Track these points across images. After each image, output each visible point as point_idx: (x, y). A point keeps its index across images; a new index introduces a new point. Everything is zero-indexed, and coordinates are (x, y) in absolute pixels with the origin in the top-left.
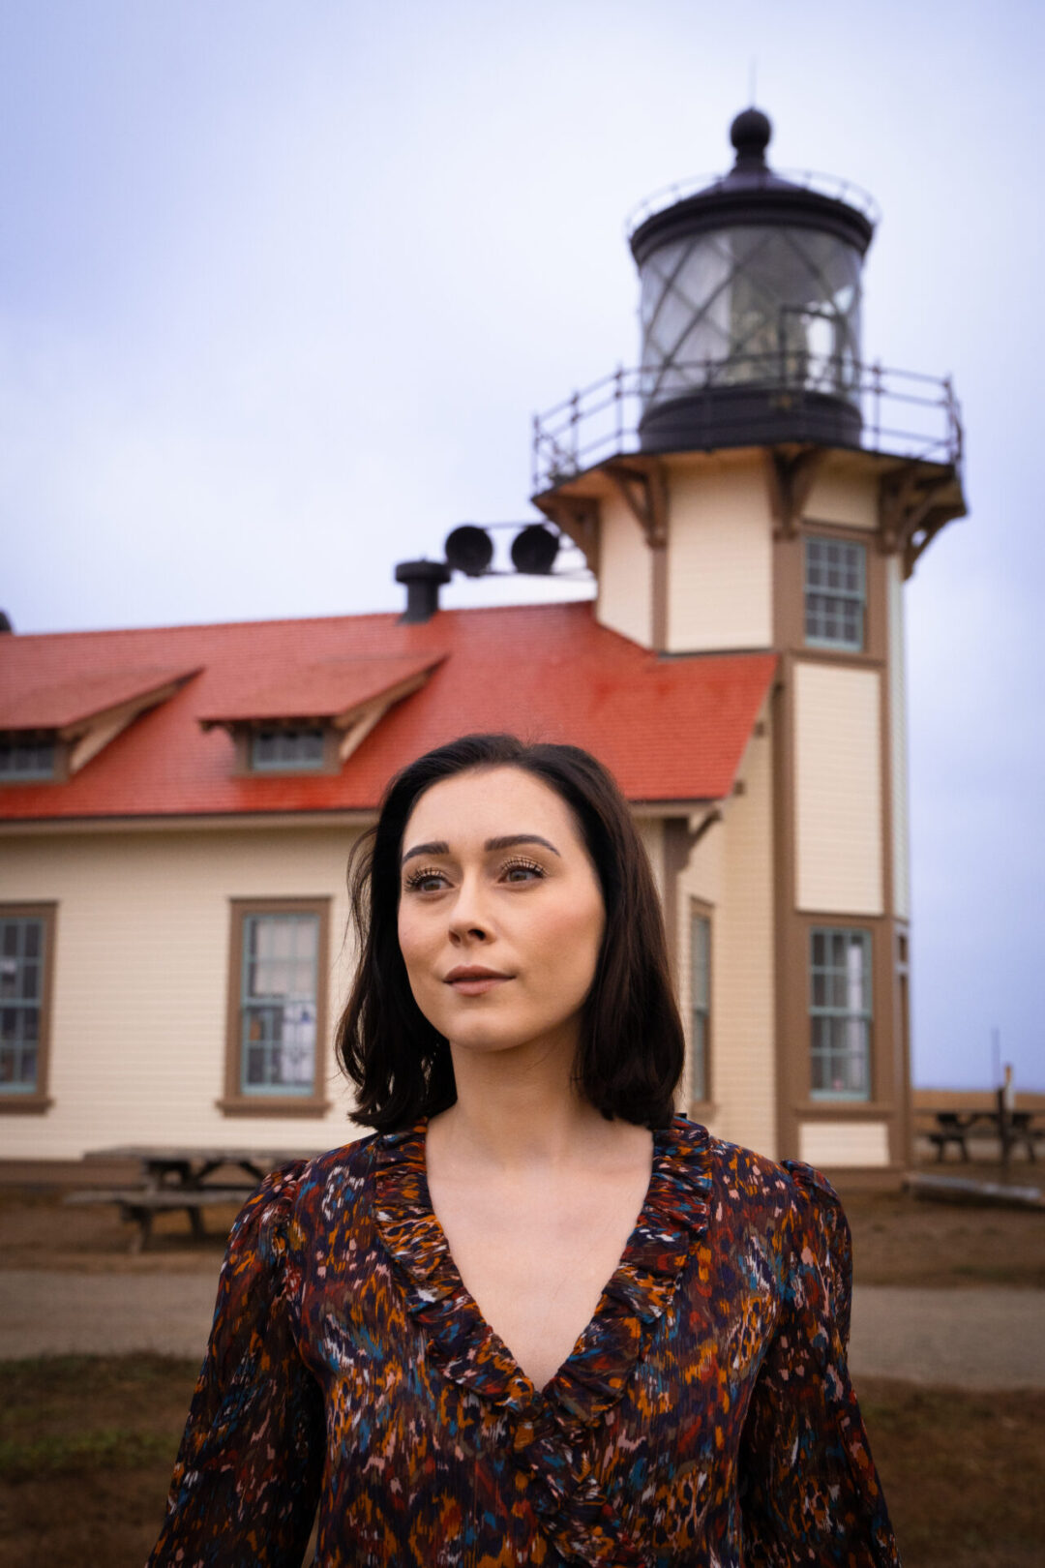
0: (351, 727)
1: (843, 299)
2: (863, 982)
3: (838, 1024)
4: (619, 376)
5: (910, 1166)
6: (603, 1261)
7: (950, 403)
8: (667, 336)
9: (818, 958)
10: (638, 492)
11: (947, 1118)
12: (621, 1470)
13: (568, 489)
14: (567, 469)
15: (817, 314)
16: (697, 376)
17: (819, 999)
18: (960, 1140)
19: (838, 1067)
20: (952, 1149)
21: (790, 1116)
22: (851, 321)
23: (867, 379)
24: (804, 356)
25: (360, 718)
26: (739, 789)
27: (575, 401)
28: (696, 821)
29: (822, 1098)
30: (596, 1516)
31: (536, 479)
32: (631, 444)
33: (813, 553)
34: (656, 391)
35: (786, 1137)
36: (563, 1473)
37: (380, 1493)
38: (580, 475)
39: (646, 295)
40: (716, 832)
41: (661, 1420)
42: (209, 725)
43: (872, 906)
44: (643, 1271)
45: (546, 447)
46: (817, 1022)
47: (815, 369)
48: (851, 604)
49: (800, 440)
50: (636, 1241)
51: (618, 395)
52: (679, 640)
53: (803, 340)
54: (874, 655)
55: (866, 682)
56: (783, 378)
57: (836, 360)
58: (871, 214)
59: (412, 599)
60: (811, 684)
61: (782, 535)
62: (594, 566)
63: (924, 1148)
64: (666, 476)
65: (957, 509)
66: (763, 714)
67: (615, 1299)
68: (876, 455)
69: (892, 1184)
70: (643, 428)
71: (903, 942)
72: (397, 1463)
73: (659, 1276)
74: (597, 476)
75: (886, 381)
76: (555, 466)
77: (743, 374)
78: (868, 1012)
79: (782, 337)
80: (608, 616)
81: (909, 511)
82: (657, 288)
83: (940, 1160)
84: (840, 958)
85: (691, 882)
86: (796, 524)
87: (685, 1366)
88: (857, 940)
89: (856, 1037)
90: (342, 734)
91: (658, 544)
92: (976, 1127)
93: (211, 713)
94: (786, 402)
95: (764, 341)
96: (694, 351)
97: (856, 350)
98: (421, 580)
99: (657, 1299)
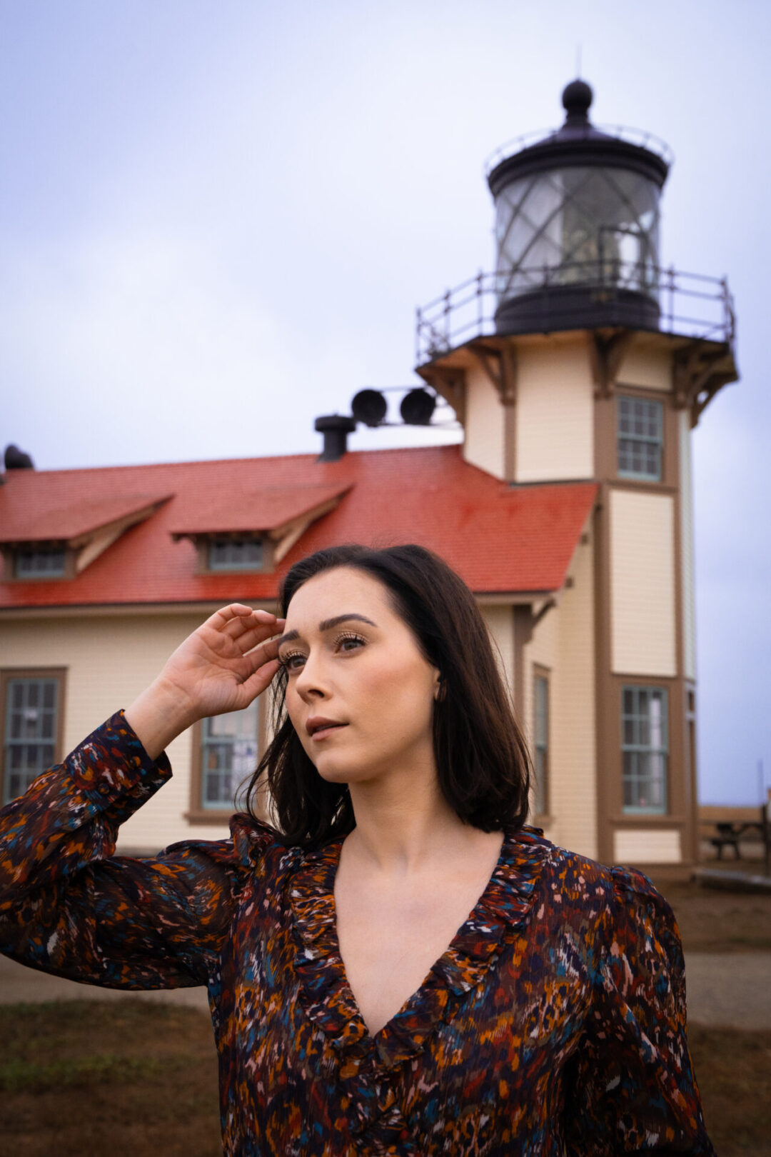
0: (282, 538)
1: (646, 220)
2: (662, 726)
3: (643, 757)
4: (480, 278)
5: (697, 863)
7: (726, 297)
8: (516, 249)
9: (628, 708)
10: (494, 364)
11: (724, 827)
12: (419, 1106)
13: (442, 362)
14: (442, 347)
15: (627, 232)
16: (537, 278)
17: (629, 739)
18: (734, 843)
19: (643, 789)
20: (728, 850)
21: (607, 826)
22: (652, 237)
24: (617, 263)
25: (289, 532)
26: (569, 583)
27: (447, 297)
28: (537, 607)
29: (631, 812)
30: (394, 1139)
31: (418, 355)
32: (489, 328)
33: (624, 409)
34: (507, 289)
35: (605, 843)
36: (371, 1103)
38: (451, 351)
39: (499, 218)
40: (552, 615)
41: (452, 1071)
42: (178, 536)
43: (668, 670)
44: (463, 954)
45: (426, 331)
46: (627, 756)
47: (625, 272)
48: (652, 446)
49: (614, 325)
50: (463, 931)
51: (479, 292)
52: (524, 473)
53: (616, 251)
54: (669, 483)
55: (662, 504)
56: (601, 280)
57: (641, 266)
58: (666, 157)
59: (327, 444)
60: (622, 505)
61: (601, 395)
62: (462, 419)
63: (707, 849)
64: (514, 351)
65: (731, 376)
66: (587, 527)
67: (436, 975)
68: (671, 336)
69: (683, 876)
70: (498, 317)
71: (691, 696)
73: (475, 960)
74: (464, 353)
75: (678, 281)
76: (433, 345)
77: (571, 276)
78: (665, 748)
79: (601, 249)
80: (472, 456)
81: (695, 377)
82: (508, 213)
83: (719, 858)
84: (644, 708)
85: (536, 651)
86: (612, 387)
87: (482, 1031)
88: (657, 695)
89: (656, 766)
90: (276, 543)
91: (509, 402)
92: (746, 834)
93: (179, 527)
94: (604, 297)
95: (587, 252)
96: (535, 260)
97: (655, 259)
98: (334, 429)
99: (468, 977)
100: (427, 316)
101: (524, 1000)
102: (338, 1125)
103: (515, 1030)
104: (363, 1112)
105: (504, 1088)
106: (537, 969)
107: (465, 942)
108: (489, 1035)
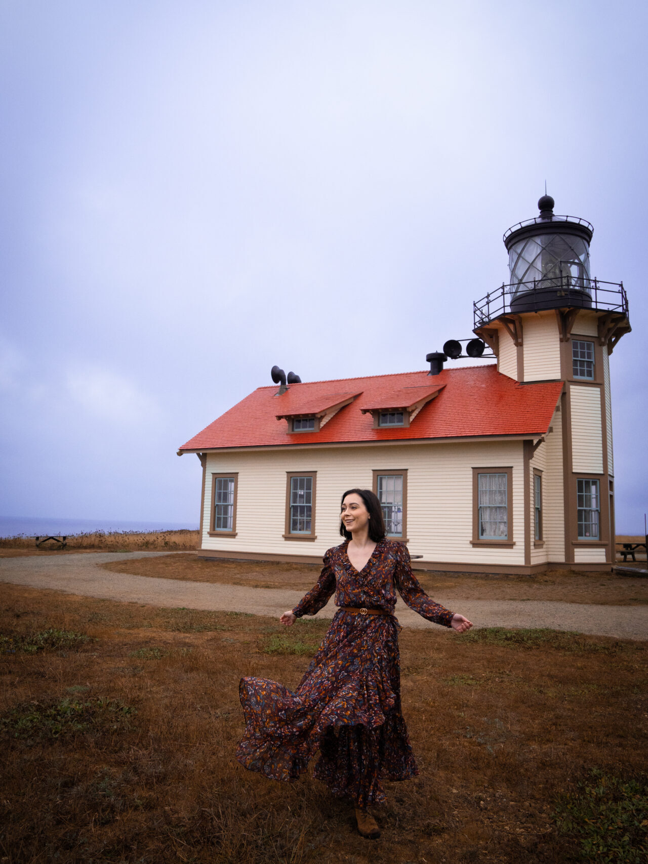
0: (413, 411)
1: (582, 257)
2: (596, 498)
3: (588, 512)
4: (503, 287)
5: (614, 563)
6: (369, 557)
7: (623, 292)
8: (520, 273)
9: (580, 490)
10: (511, 326)
11: (627, 546)
12: (370, 581)
13: (487, 326)
14: (486, 320)
15: (574, 263)
16: (531, 286)
17: (581, 505)
18: (633, 554)
19: (588, 528)
20: (629, 557)
21: (570, 546)
22: (585, 265)
23: (593, 284)
24: (569, 277)
25: (416, 408)
26: (551, 430)
27: (488, 296)
28: (535, 442)
29: (582, 539)
30: (366, 586)
31: (475, 324)
32: (508, 310)
33: (575, 346)
34: (516, 292)
35: (569, 554)
36: (362, 581)
37: (341, 584)
38: (490, 321)
39: (511, 259)
40: (543, 444)
41: (374, 575)
42: (365, 411)
43: (600, 471)
44: (373, 557)
45: (478, 312)
46: (580, 511)
47: (573, 282)
48: (589, 363)
49: (569, 307)
50: (373, 554)
51: (503, 294)
52: (527, 379)
53: (568, 272)
54: (598, 381)
55: (596, 391)
56: (562, 285)
57: (580, 278)
58: (591, 229)
59: (432, 367)
60: (576, 392)
61: (564, 340)
62: (497, 354)
63: (619, 556)
64: (521, 320)
65: (628, 329)
66: (559, 403)
67: (370, 561)
68: (597, 310)
69: (608, 569)
70: (512, 305)
71: (611, 483)
72: (343, 581)
73: (375, 558)
74: (497, 322)
75: (599, 285)
76: (482, 319)
77: (547, 284)
78: (598, 509)
79: (561, 271)
80: (502, 370)
81: (609, 330)
82: (515, 257)
83: (625, 560)
84: (588, 489)
85: (533, 463)
86: (569, 336)
87: (378, 568)
88: (594, 483)
89: (594, 517)
90: (410, 413)
91: (519, 344)
92: (637, 549)
93: (365, 407)
94: (563, 294)
95: (554, 273)
96: (529, 277)
97: (587, 275)
98: (436, 360)
99: (375, 561)
100: (478, 305)
101: (384, 563)
102: (357, 586)
103: (384, 568)
104: (361, 583)
105: (383, 576)
106: (386, 558)
107: (374, 555)
108: (379, 569)
